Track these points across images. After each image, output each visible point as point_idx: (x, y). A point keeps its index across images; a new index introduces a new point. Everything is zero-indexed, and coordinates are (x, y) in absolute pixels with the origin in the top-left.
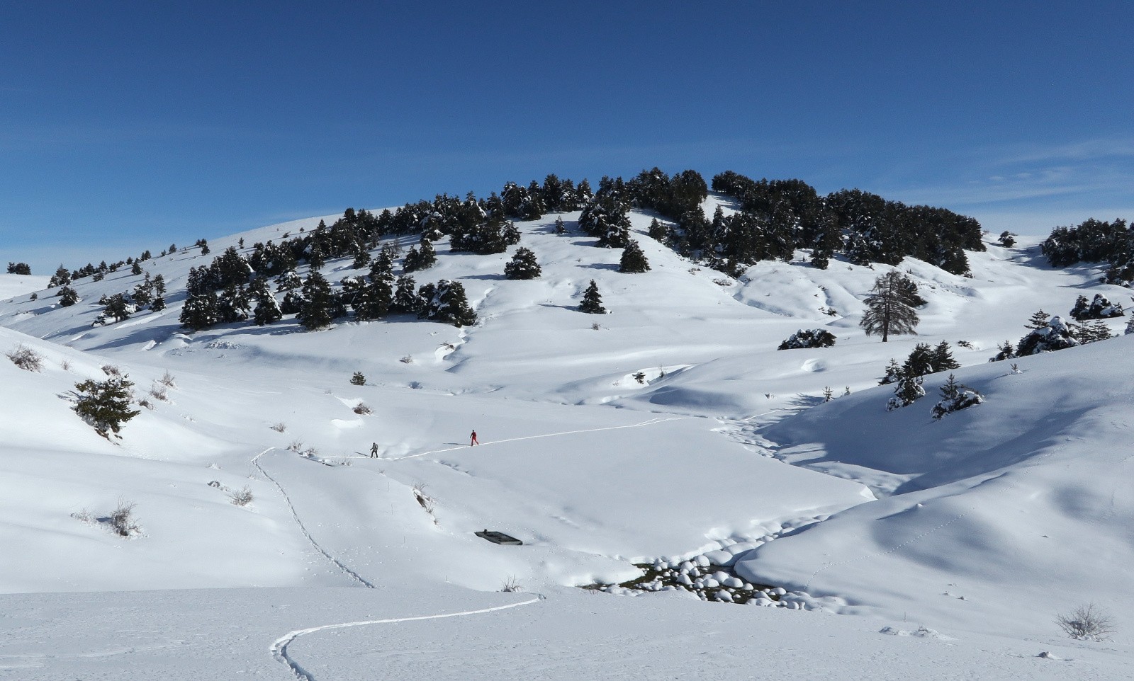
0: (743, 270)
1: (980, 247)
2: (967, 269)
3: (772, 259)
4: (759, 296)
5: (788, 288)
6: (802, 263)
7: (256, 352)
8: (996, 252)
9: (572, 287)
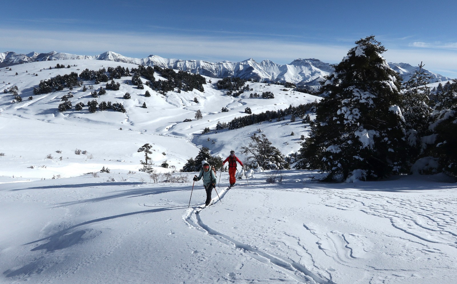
0: (166, 94)
1: (205, 83)
2: (204, 91)
3: (170, 91)
4: (170, 101)
5: (175, 99)
6: (176, 92)
7: (88, 120)
8: (208, 84)
9: (138, 101)
